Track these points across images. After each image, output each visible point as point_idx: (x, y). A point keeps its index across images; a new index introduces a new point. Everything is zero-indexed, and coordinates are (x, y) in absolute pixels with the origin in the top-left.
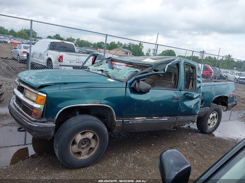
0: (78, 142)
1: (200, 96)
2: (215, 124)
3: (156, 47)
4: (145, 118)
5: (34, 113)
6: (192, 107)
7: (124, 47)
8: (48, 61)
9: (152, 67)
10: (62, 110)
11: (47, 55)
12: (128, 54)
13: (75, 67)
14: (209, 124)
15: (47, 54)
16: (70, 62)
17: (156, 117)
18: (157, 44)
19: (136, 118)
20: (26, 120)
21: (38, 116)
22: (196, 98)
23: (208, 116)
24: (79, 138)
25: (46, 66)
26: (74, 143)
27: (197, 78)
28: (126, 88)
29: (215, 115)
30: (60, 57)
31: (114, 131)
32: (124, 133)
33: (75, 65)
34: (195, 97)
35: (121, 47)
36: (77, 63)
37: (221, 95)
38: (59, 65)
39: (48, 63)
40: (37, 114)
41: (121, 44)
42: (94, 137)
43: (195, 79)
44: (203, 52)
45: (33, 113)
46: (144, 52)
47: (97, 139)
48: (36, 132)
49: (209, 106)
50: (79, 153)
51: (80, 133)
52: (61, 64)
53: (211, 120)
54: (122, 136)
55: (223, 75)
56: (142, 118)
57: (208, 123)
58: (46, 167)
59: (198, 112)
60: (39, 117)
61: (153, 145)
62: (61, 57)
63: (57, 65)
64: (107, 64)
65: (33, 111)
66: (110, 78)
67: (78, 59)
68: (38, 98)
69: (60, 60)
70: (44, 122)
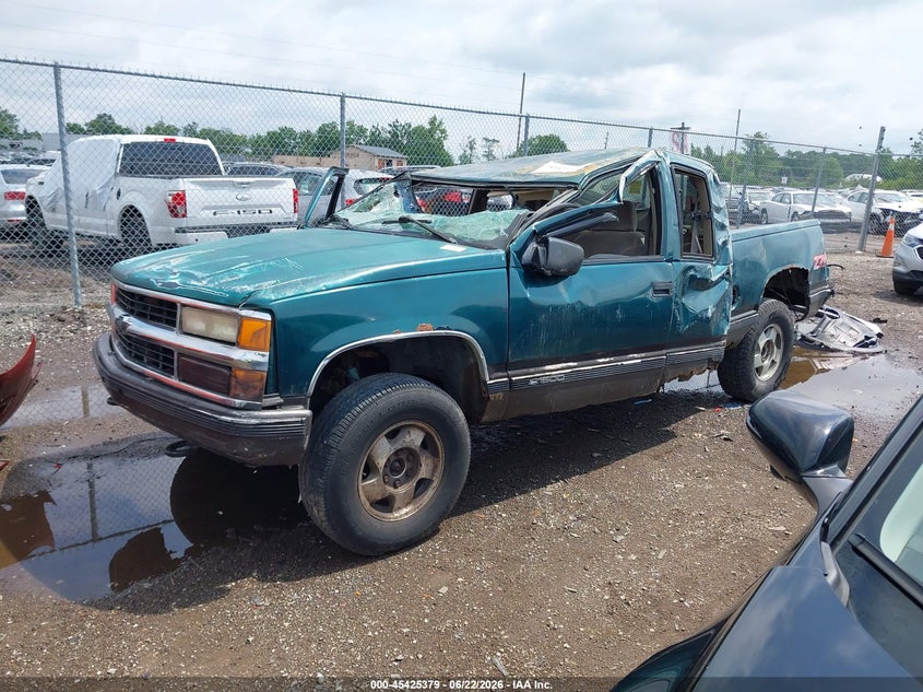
0: (381, 462)
1: (728, 273)
2: (778, 365)
3: (523, 126)
4: (575, 364)
5: (237, 382)
6: (710, 315)
7: (375, 140)
8: (124, 215)
9: (576, 189)
10: (327, 361)
11: (119, 194)
12: (394, 162)
13: (233, 231)
14: (759, 370)
15: (116, 191)
16: (215, 214)
17: (606, 357)
18: (524, 114)
19: (548, 367)
20: (211, 411)
21: (256, 389)
22: (717, 282)
23: (755, 342)
24: (383, 451)
25: (120, 238)
26: (370, 469)
27: (715, 214)
28: (508, 268)
29: (772, 336)
30: (174, 199)
31: (485, 418)
32: (488, 434)
33: (234, 222)
34: (714, 279)
35: (362, 141)
36: (239, 212)
37: (788, 267)
38: (173, 229)
39: (125, 224)
40: (251, 385)
41: (362, 130)
42: (427, 444)
43: (710, 218)
44: (683, 128)
45: (233, 382)
46: (450, 153)
47: (437, 449)
48: (252, 443)
49: (756, 308)
50: (386, 504)
51: (385, 433)
52: (183, 223)
53: (763, 354)
54: (487, 442)
55: (751, 207)
56: (564, 365)
57: (756, 366)
58: (282, 563)
59: (728, 328)
60: (257, 392)
61: (595, 455)
62: (180, 198)
63: (165, 229)
64: (397, 200)
65: (235, 377)
66: (446, 240)
67: (240, 200)
68: (244, 330)
69: (175, 207)
70: (273, 407)
